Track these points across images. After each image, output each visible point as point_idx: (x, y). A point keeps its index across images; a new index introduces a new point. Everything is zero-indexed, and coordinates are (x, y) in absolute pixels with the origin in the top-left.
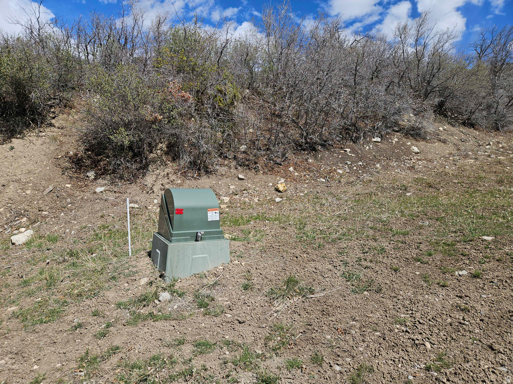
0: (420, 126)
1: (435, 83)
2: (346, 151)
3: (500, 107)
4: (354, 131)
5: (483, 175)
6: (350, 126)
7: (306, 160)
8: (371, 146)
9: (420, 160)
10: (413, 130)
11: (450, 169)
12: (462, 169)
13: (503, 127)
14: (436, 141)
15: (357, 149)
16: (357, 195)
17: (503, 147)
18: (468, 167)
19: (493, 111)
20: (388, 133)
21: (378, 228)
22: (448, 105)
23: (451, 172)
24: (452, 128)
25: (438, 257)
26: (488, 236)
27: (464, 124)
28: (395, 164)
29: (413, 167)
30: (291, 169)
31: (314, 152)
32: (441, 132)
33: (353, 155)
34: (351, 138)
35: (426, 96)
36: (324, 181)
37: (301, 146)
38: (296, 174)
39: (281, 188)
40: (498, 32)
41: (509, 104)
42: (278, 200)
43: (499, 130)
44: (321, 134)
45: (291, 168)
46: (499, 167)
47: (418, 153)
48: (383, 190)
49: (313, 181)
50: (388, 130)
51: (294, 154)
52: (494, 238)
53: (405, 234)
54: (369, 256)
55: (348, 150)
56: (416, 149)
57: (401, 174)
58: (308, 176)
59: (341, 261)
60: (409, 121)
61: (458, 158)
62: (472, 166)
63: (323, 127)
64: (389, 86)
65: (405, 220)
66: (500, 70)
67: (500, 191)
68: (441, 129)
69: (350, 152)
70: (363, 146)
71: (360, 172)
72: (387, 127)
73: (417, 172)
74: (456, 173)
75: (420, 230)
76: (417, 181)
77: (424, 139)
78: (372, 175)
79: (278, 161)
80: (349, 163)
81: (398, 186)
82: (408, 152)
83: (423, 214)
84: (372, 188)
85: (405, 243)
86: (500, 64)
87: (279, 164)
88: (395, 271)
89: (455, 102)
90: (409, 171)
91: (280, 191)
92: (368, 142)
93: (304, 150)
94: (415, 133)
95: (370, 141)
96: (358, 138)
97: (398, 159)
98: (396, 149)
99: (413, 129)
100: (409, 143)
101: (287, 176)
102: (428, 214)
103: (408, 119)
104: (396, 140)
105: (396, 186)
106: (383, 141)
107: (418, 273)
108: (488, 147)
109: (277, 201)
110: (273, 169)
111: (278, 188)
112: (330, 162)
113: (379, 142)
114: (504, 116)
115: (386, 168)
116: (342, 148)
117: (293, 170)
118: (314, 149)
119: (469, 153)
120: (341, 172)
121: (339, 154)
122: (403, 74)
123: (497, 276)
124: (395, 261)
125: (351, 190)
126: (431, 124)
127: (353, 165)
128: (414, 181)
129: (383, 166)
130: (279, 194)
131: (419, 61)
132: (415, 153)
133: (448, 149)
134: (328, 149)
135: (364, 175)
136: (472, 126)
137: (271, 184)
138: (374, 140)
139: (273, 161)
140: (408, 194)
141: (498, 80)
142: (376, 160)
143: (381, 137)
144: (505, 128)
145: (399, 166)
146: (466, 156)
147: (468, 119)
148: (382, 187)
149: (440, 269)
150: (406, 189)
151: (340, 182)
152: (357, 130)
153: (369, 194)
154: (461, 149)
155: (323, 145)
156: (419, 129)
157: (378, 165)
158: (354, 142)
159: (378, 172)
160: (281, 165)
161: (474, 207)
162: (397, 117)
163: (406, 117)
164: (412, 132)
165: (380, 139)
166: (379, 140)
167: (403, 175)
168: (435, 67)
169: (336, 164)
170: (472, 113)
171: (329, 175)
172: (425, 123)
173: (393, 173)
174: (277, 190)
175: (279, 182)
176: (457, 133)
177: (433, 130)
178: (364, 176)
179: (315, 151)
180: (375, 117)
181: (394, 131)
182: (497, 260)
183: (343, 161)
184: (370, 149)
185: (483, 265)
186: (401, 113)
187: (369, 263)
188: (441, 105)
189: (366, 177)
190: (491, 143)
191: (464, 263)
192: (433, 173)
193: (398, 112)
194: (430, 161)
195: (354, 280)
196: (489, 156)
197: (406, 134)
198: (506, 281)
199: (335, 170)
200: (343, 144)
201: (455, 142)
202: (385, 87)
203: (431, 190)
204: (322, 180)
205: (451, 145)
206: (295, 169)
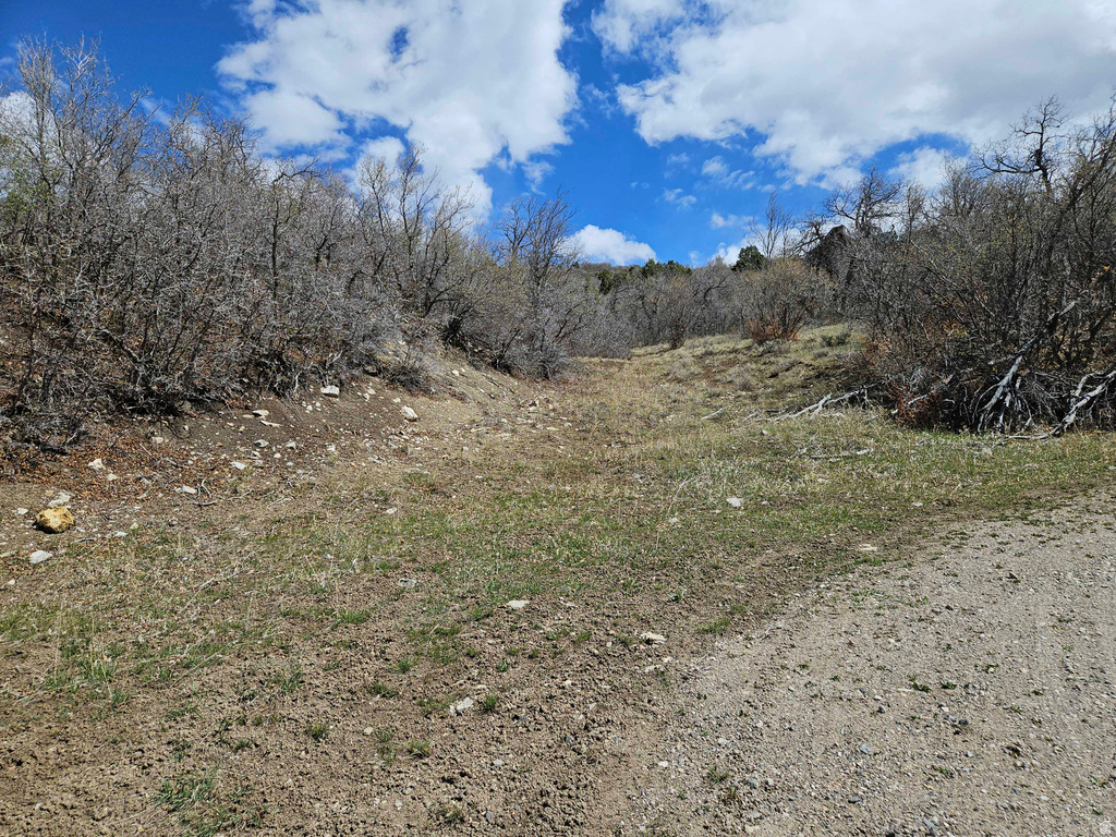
0: (417, 365)
1: (441, 284)
2: (257, 415)
3: (549, 339)
4: (278, 370)
5: (523, 462)
6: (267, 357)
7: (147, 438)
8: (318, 404)
9: (418, 435)
10: (404, 374)
11: (471, 453)
12: (490, 452)
13: (554, 373)
14: (447, 396)
15: (285, 410)
16: (275, 522)
17: (554, 410)
18: (499, 449)
19: (538, 344)
20: (353, 378)
21: (303, 612)
22: (466, 327)
23: (472, 459)
24: (476, 373)
25: (420, 672)
26: (519, 598)
27: (494, 365)
28: (367, 445)
29: (404, 451)
30: (97, 463)
31: (171, 417)
32: (457, 378)
33: (274, 425)
34: (271, 385)
35: (428, 306)
36: (193, 491)
37: (131, 401)
38: (111, 477)
39: (54, 519)
40: (537, 210)
41: (561, 335)
42: (38, 556)
43: (548, 378)
44: (188, 375)
45: (98, 461)
46: (547, 446)
47: (415, 420)
48: (338, 504)
49: (161, 495)
50: (354, 372)
51: (108, 422)
52: (528, 602)
53: (360, 620)
54: (256, 709)
55: (264, 413)
56: (410, 413)
57: (379, 466)
58: (146, 481)
59: (169, 743)
60: (396, 354)
61: (484, 429)
62: (506, 445)
63: (194, 356)
64: (353, 280)
65: (369, 580)
66: (544, 274)
67: (547, 492)
68: (456, 372)
69: (268, 418)
70: (300, 404)
71: (290, 464)
72: (350, 364)
73: (411, 460)
74: (480, 460)
75: (396, 603)
76: (410, 480)
77: (426, 392)
78: (317, 470)
79: (54, 441)
80: (264, 443)
81: (370, 494)
82: (396, 418)
83: (408, 558)
84: (315, 501)
85: (356, 645)
86: (543, 264)
87: (58, 452)
88: (316, 737)
89: (479, 325)
90: (395, 460)
91: (49, 531)
92: (311, 396)
93: (142, 412)
94: (408, 379)
95: (317, 393)
96: (286, 386)
97: (375, 433)
98: (371, 410)
99: (403, 370)
100: (397, 400)
101: (82, 485)
102: (419, 559)
103: (394, 350)
104: (372, 392)
105: (366, 495)
106: (344, 394)
107: (369, 731)
108: (532, 409)
109: (33, 561)
110: (35, 465)
111: (46, 521)
112: (215, 443)
113: (336, 396)
114: (554, 355)
115: (346, 454)
116: (247, 408)
117: (101, 466)
118: (172, 411)
119: (503, 420)
120: (240, 466)
121: (241, 421)
122: (382, 260)
123: (526, 700)
124: (323, 706)
125: (262, 512)
126: (437, 363)
127: (274, 449)
128: (406, 480)
129: (343, 448)
130: (47, 538)
131: (410, 238)
132: (410, 420)
133: (470, 412)
134: (210, 410)
135: (300, 471)
136: (508, 369)
137: (22, 511)
138: (324, 391)
139: (38, 443)
140: (390, 511)
141: (541, 291)
142: (328, 435)
143: (341, 384)
144: (558, 376)
145: (375, 448)
146: (498, 427)
147: (501, 357)
148: (337, 499)
149: (421, 704)
150: (386, 500)
151: (236, 492)
152: (285, 367)
153: (305, 518)
154: (489, 411)
155: (195, 402)
156: (416, 371)
157: (332, 448)
158: (278, 394)
159: (331, 464)
160: (63, 453)
161: (505, 531)
162: (370, 345)
163: (390, 346)
164: (403, 378)
165: (338, 389)
166: (336, 391)
167: (384, 470)
168: (439, 255)
169: (230, 447)
170: (506, 346)
171: (209, 477)
172: (427, 361)
173: (364, 464)
174: (43, 527)
175: (52, 503)
176: (483, 381)
177: (442, 374)
178: (298, 475)
179: (175, 415)
180: (324, 341)
181: (366, 372)
182: (531, 657)
183: (249, 439)
184: (315, 410)
185: (505, 674)
186: (380, 338)
187: (252, 728)
188: (454, 327)
189: (303, 476)
190: (537, 402)
191: (469, 679)
192: (441, 461)
193: (373, 334)
194: (436, 436)
195: (194, 802)
196: (533, 426)
197: (392, 381)
198: (541, 711)
199: (226, 463)
200: (250, 399)
201: (480, 398)
202: (343, 282)
203: (435, 498)
204: (187, 489)
205: (473, 404)
206: (109, 463)
